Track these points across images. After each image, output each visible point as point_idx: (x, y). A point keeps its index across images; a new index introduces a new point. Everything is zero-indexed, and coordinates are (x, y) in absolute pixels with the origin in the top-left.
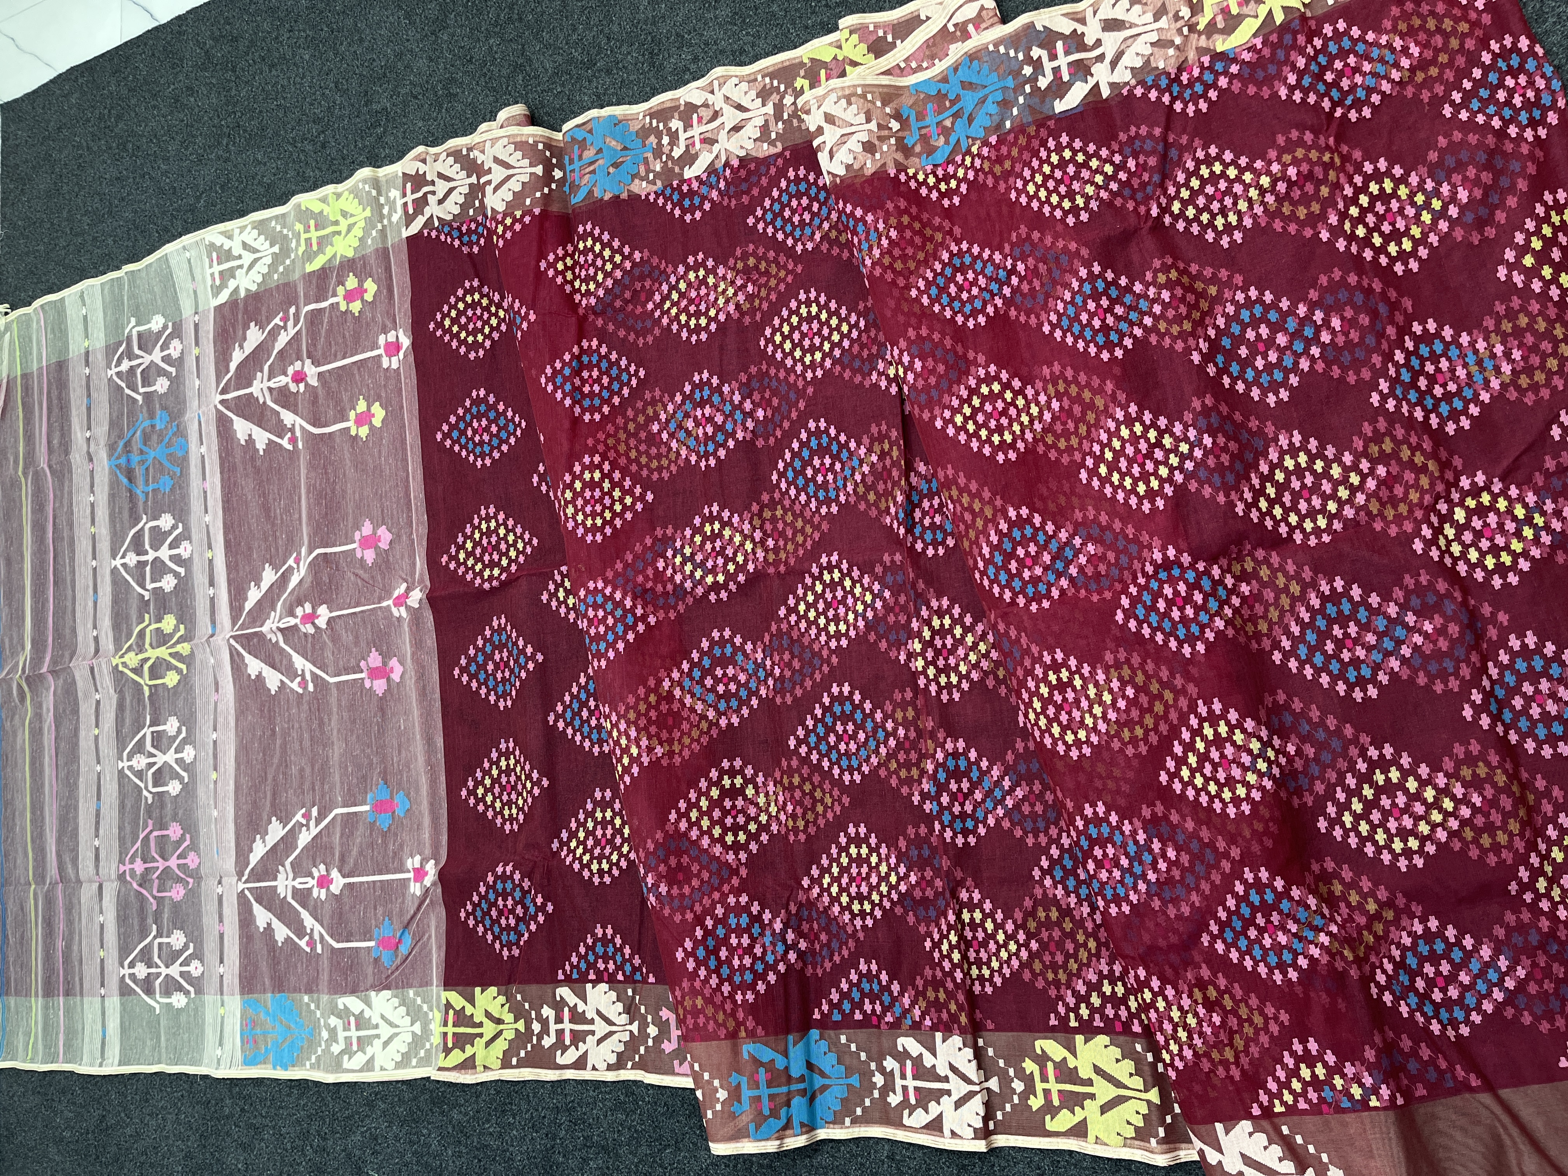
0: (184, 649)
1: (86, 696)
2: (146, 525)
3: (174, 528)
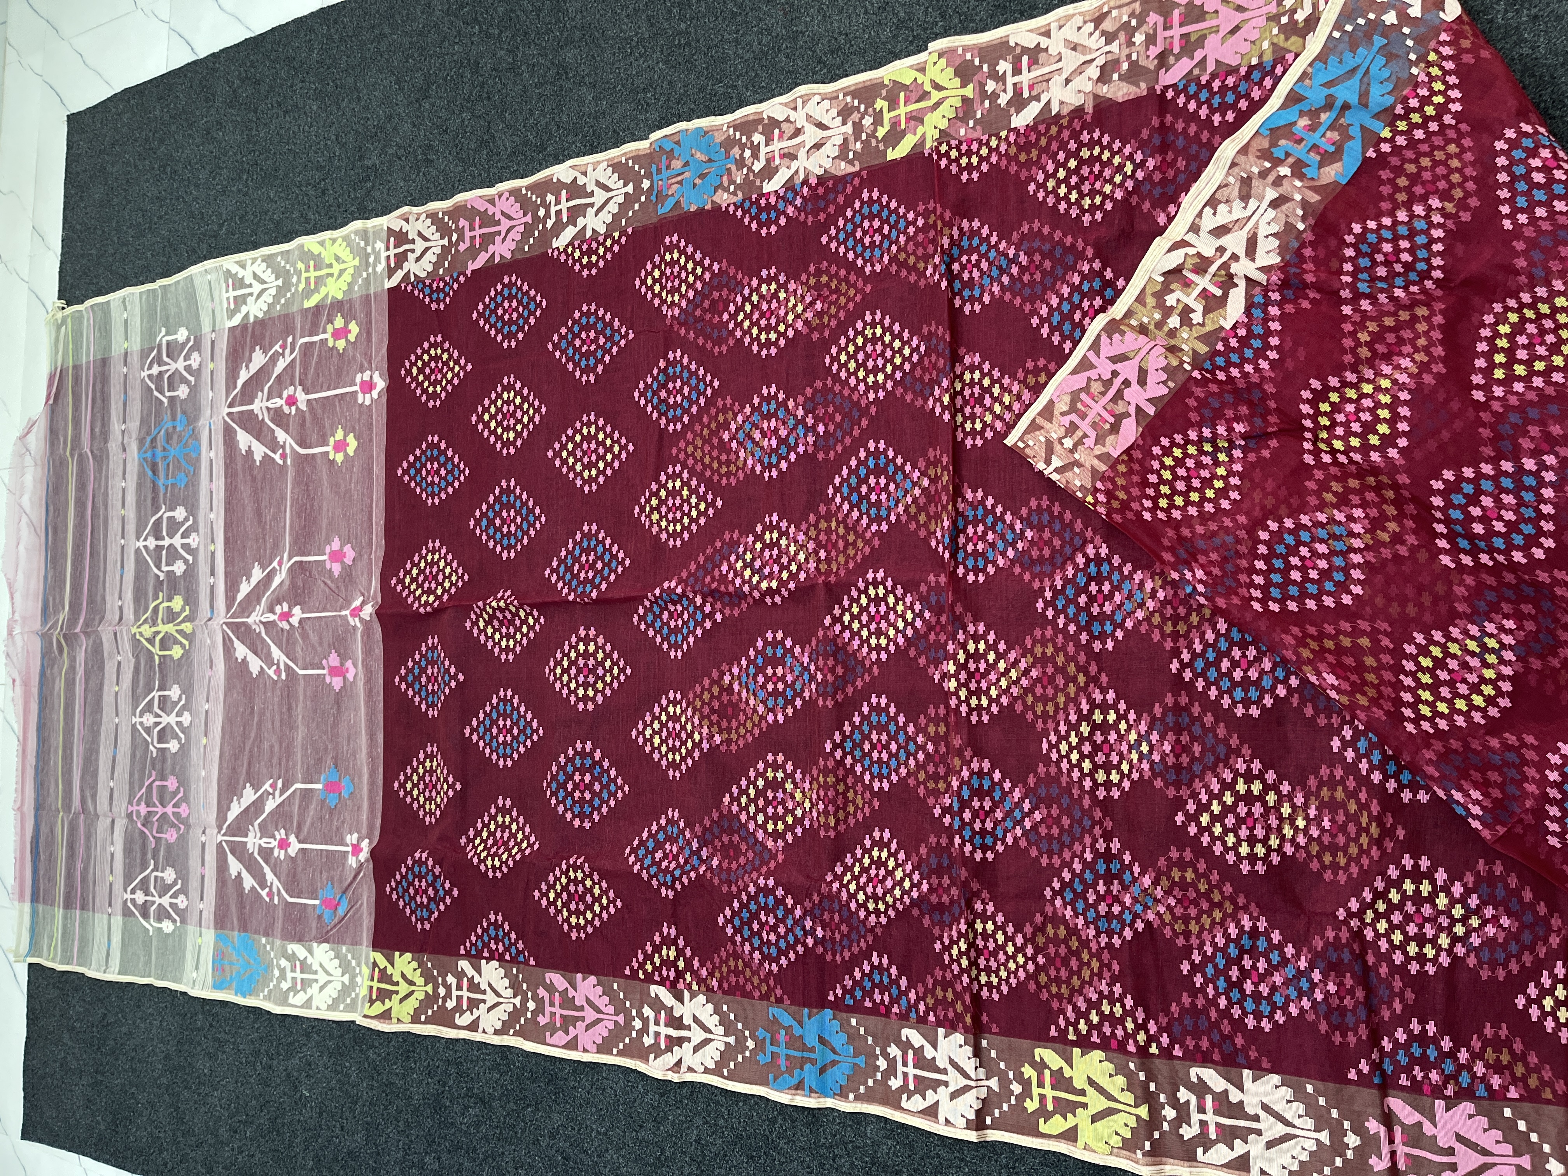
0: (187, 627)
1: (111, 657)
2: (164, 513)
3: (186, 519)
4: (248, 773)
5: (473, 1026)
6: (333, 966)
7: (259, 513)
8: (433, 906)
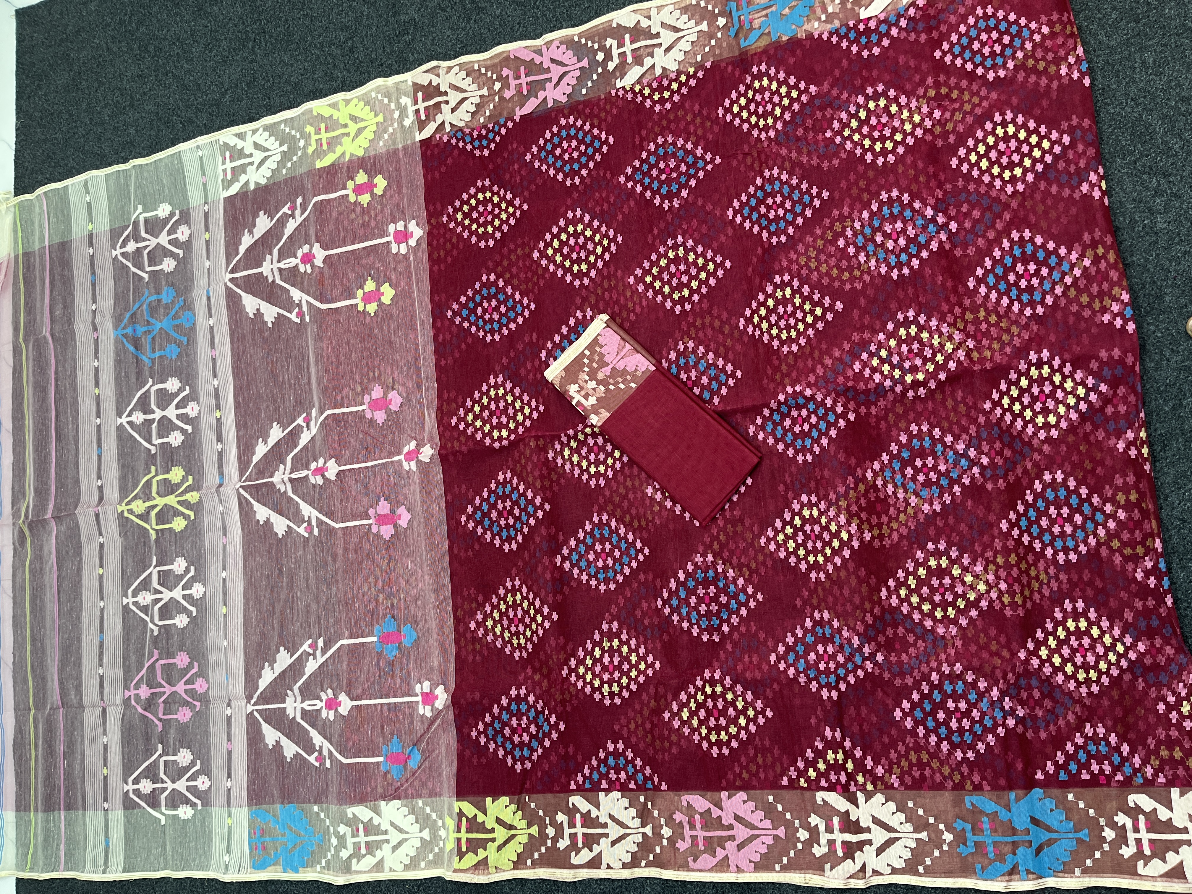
0: (193, 497)
1: (89, 540)
2: (152, 387)
3: (181, 390)
4: (281, 636)
5: (595, 863)
6: (408, 822)
7: (274, 374)
8: (535, 744)
